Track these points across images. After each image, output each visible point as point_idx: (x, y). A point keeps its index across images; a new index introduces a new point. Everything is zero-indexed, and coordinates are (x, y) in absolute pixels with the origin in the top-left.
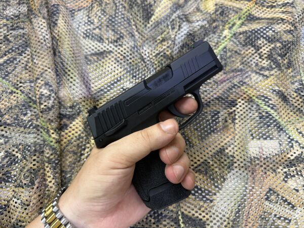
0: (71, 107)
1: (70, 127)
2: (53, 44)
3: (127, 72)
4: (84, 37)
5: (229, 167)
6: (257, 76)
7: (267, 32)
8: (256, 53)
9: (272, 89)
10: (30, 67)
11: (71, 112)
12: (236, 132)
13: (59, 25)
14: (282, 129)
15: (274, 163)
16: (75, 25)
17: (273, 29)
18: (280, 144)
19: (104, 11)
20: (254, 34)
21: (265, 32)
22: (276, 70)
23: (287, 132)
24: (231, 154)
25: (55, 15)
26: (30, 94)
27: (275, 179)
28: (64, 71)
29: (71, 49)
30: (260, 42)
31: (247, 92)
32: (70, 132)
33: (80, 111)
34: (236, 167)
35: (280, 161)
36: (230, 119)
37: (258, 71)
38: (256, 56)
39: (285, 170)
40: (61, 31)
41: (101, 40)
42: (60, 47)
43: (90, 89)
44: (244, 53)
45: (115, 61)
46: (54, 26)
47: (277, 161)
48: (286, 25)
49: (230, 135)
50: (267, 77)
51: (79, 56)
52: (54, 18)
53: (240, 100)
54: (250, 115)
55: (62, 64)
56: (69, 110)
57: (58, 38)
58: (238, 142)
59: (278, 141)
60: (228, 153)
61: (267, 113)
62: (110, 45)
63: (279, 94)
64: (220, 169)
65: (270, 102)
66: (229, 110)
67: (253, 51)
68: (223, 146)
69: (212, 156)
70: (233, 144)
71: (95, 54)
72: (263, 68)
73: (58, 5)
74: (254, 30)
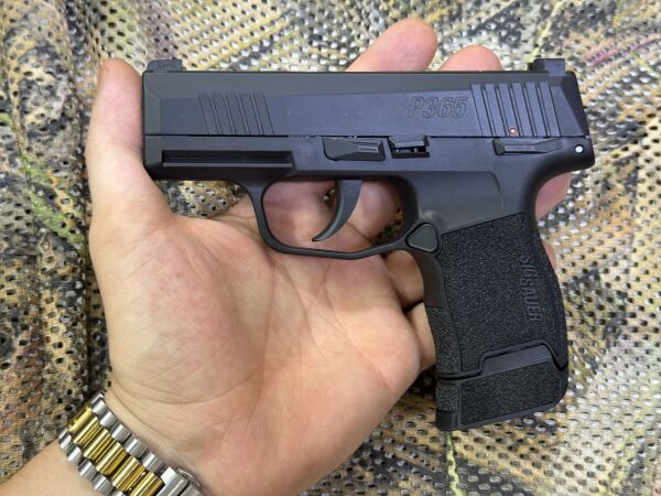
12: (638, 221)
24: (616, 287)
28: (95, 10)
34: (635, 330)
36: (619, 182)
49: (620, 229)
53: (654, 122)
58: (642, 251)
60: (608, 285)
66: (618, 151)
68: (594, 264)
70: (625, 257)
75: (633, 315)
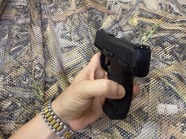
0: (51, 77)
1: (50, 89)
2: (43, 40)
3: (85, 58)
4: (61, 37)
5: (145, 120)
6: (163, 64)
7: (170, 38)
8: (162, 50)
9: (173, 73)
10: (29, 53)
11: (51, 80)
12: (150, 98)
13: (47, 30)
14: (179, 98)
15: (174, 120)
16: (56, 30)
17: (174, 36)
18: (178, 107)
19: (73, 23)
20: (162, 39)
21: (168, 38)
22: (175, 61)
23: (183, 100)
24: (146, 111)
25: (45, 24)
26: (28, 68)
27: (175, 130)
28: (49, 56)
29: (54, 44)
30: (165, 44)
31: (156, 74)
32: (50, 92)
33: (57, 80)
34: (149, 120)
35: (178, 118)
36: (146, 90)
37: (164, 61)
38: (163, 52)
39: (182, 125)
40: (48, 34)
41: (70, 39)
42: (47, 43)
43: (62, 67)
44: (155, 50)
45: (78, 52)
46: (44, 31)
47: (177, 118)
48: (182, 34)
49: (146, 99)
50: (170, 65)
51: (57, 48)
52: (44, 26)
53: (152, 78)
54: (159, 88)
55: (48, 52)
56: (50, 79)
57: (46, 37)
58: (151, 104)
59: (177, 105)
60: (144, 111)
61: (169, 87)
62: (76, 43)
63: (177, 76)
64: (139, 121)
65: (171, 80)
66: (145, 84)
67: (160, 49)
68: (141, 106)
69: (134, 112)
70: (147, 105)
71: (67, 47)
72: (167, 59)
73: (47, 19)
74: (162, 36)
75: (149, 117)
